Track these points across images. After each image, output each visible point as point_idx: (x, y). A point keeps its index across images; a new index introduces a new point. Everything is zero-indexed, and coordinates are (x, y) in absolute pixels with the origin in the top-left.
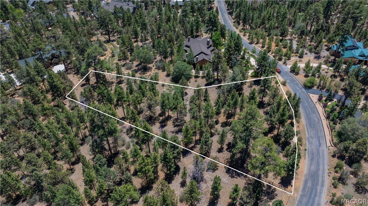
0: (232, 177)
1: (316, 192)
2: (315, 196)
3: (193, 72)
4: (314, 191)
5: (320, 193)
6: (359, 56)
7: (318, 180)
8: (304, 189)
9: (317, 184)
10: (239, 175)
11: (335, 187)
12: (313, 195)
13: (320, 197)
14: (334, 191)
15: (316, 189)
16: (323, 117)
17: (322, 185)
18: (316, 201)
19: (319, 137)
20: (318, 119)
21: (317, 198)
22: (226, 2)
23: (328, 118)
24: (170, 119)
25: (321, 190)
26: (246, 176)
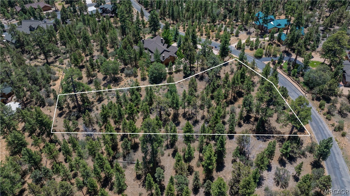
0: (265, 141)
1: (322, 128)
2: (323, 131)
3: (167, 70)
4: (320, 127)
5: (324, 127)
6: (277, 26)
7: (316, 119)
8: (314, 129)
9: (318, 122)
10: (268, 137)
11: (330, 120)
12: (321, 131)
13: (326, 130)
14: (331, 122)
15: (320, 126)
16: (286, 76)
17: (322, 122)
18: (326, 134)
19: (294, 91)
20: (283, 78)
21: (325, 132)
22: (139, 2)
23: (289, 75)
24: (179, 116)
25: (323, 125)
26: (273, 137)
